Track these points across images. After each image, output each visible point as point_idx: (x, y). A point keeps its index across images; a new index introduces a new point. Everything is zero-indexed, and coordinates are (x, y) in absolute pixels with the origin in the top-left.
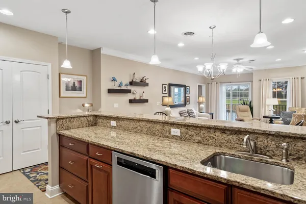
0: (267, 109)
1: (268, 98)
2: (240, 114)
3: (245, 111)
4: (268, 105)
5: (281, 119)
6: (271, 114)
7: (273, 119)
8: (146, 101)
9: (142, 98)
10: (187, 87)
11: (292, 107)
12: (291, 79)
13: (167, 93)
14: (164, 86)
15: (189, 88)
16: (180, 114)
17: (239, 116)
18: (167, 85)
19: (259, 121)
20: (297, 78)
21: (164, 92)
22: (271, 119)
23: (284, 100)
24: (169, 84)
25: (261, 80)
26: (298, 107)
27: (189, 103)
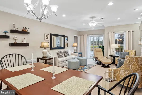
0: (112, 51)
1: (113, 44)
2: (96, 53)
3: (99, 52)
4: (113, 48)
5: (120, 57)
6: (114, 54)
7: (115, 57)
8: (27, 45)
9: (23, 43)
10: (66, 37)
11: (126, 49)
12: (126, 32)
13: (49, 40)
14: (46, 35)
15: (67, 37)
16: (57, 53)
17: (95, 55)
18: (49, 34)
19: (107, 58)
20: (130, 31)
21: (46, 39)
22: (114, 57)
23: (122, 45)
24: (51, 34)
25: (109, 33)
26: (130, 49)
27: (67, 47)
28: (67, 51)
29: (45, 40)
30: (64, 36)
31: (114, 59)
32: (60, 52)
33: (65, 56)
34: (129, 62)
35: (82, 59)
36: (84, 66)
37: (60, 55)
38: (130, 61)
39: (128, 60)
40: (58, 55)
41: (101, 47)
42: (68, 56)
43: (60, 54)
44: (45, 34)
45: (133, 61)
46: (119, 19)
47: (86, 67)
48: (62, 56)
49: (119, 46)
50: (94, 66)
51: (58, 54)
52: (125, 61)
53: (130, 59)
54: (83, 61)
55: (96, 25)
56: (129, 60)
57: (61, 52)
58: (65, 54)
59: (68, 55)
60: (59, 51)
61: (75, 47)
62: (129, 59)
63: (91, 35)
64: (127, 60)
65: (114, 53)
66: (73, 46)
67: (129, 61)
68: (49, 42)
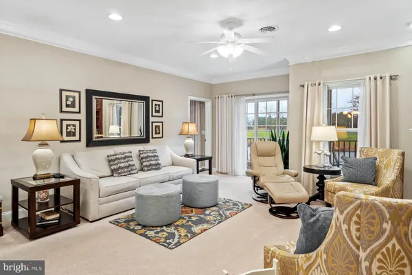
0: (314, 151)
1: (319, 125)
2: (257, 160)
3: (269, 154)
4: (318, 142)
6: (323, 162)
7: (326, 176)
10: (154, 102)
11: (368, 145)
12: (367, 79)
13: (79, 112)
14: (64, 94)
15: (160, 103)
16: (109, 161)
17: (255, 166)
18: (79, 92)
19: (293, 179)
20: (381, 78)
21: (64, 109)
22: (322, 175)
23: (352, 130)
24: (87, 90)
25: (303, 86)
26: (383, 146)
27: (160, 135)
28: (154, 151)
29: (61, 111)
30: (145, 99)
31: (321, 184)
32: (119, 156)
33: (142, 170)
34: (354, 233)
35: (198, 184)
36: (205, 208)
37: (120, 168)
38: (358, 230)
39: (348, 220)
40: (112, 167)
41: (279, 136)
42: (156, 169)
43: (119, 163)
44: (61, 91)
45: (376, 229)
46: (335, 28)
47: (209, 215)
48: (125, 170)
49: (338, 134)
50: (245, 207)
51: (112, 163)
52: (333, 222)
53: (359, 217)
54: (201, 189)
55: (245, 51)
56: (356, 223)
57: (123, 156)
58: (144, 164)
59: (157, 167)
60: (118, 152)
61: (189, 136)
62: (355, 218)
63: (246, 95)
64: (342, 218)
65: (321, 160)
66: (181, 134)
67: (353, 227)
68: (80, 121)
